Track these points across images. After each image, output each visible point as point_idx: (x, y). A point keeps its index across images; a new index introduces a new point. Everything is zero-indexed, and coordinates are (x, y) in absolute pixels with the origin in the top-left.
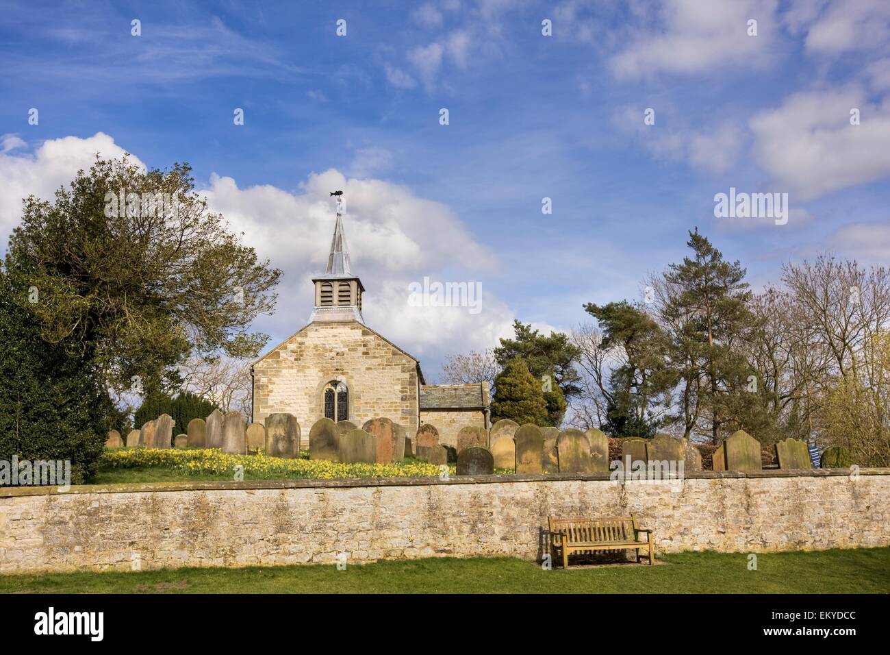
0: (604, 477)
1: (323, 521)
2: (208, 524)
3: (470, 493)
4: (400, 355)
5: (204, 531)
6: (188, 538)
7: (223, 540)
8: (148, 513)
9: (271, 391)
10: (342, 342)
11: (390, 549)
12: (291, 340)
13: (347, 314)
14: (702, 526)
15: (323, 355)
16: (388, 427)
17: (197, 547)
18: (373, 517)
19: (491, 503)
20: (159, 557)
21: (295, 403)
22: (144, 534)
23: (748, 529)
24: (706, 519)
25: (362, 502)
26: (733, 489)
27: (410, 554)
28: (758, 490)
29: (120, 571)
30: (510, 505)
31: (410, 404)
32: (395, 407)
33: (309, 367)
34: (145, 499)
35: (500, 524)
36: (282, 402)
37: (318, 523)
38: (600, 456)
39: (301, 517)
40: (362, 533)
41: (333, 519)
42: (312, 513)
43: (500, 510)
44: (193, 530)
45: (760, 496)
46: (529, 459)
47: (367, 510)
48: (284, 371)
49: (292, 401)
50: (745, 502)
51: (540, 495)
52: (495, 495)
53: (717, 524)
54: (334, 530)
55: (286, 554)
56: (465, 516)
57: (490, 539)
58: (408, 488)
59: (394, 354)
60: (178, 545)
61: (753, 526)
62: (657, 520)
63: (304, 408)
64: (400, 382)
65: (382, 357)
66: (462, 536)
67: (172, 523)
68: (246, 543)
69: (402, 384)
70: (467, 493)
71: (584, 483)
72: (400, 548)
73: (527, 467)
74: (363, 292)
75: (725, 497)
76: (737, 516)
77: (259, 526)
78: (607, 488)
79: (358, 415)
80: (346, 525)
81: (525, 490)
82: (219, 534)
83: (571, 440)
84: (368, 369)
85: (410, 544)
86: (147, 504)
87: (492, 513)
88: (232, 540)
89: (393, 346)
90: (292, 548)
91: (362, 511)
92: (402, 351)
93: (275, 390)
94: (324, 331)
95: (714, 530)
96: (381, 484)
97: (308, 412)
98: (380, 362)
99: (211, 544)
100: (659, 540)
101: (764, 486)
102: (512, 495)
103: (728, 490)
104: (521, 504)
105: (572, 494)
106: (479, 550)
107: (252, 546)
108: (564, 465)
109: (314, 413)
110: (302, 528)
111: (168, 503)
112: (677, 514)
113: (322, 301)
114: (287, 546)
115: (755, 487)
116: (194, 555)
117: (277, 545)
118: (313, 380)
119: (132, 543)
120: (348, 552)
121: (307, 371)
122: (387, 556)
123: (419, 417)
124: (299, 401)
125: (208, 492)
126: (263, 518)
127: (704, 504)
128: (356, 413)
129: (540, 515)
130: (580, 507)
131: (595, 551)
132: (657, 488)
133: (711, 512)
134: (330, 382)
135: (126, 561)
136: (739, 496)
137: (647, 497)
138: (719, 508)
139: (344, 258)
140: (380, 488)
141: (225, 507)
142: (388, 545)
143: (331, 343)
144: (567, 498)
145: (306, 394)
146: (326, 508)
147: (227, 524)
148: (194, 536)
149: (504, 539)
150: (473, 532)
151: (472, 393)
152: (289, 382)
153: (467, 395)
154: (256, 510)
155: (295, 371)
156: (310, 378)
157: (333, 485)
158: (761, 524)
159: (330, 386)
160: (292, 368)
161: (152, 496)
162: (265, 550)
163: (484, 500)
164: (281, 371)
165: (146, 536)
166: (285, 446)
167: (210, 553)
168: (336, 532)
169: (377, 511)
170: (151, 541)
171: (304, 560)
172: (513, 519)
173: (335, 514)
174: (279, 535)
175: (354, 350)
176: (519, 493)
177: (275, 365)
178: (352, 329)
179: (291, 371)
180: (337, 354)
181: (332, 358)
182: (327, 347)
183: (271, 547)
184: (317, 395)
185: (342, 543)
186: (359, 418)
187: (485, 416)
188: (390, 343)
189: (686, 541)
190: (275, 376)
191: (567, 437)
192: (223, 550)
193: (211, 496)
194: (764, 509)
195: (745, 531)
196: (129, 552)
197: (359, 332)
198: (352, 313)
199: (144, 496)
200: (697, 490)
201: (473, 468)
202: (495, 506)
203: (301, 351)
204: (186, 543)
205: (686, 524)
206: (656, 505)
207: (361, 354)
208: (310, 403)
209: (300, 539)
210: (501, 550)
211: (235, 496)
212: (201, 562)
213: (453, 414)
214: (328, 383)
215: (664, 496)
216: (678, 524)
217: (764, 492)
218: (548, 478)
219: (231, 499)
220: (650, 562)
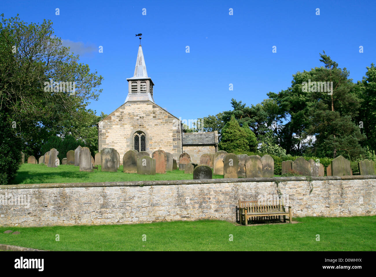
0: (268, 180)
1: (124, 203)
2: (66, 204)
3: (199, 188)
4: (172, 118)
5: (65, 207)
6: (57, 211)
7: (74, 212)
8: (36, 198)
9: (107, 137)
10: (143, 111)
11: (158, 216)
12: (117, 111)
13: (145, 97)
14: (318, 204)
15: (133, 118)
16: (163, 155)
17: (62, 215)
18: (150, 200)
19: (209, 193)
20: (43, 220)
21: (119, 142)
22: (35, 209)
23: (341, 205)
24: (320, 200)
25: (143, 193)
26: (334, 186)
27: (168, 219)
28: (347, 186)
29: (24, 227)
30: (219, 194)
31: (177, 142)
32: (170, 144)
33: (126, 124)
34: (35, 192)
35: (214, 204)
36: (113, 142)
37: (121, 204)
38: (270, 169)
39: (113, 200)
40: (144, 209)
41: (129, 201)
42: (119, 198)
43: (214, 197)
44: (59, 207)
45: (348, 189)
46: (231, 171)
47: (146, 197)
48: (114, 126)
49: (118, 141)
50: (340, 192)
51: (234, 189)
52: (211, 189)
53: (326, 203)
54: (130, 207)
55: (106, 218)
56: (196, 200)
57: (209, 211)
58: (167, 186)
59: (169, 117)
60: (52, 214)
61: (344, 204)
62: (295, 201)
63: (124, 145)
64: (172, 131)
65: (162, 119)
66: (194, 210)
67: (48, 203)
68: (86, 213)
69: (173, 133)
70: (198, 188)
71: (258, 183)
72: (163, 216)
73: (230, 175)
74: (153, 86)
75: (330, 189)
76: (336, 199)
77: (92, 205)
78: (269, 186)
79: (151, 148)
80: (136, 204)
81: (227, 187)
82: (72, 208)
83: (252, 161)
84: (156, 125)
85: (168, 214)
86: (36, 194)
87: (210, 199)
88: (79, 212)
89: (169, 113)
90: (109, 216)
91: (144, 197)
92: (173, 116)
93: (109, 136)
94: (133, 106)
95: (324, 206)
96: (153, 184)
97: (126, 147)
98: (162, 121)
99: (68, 214)
100: (295, 211)
101: (350, 184)
102: (220, 189)
103: (332, 186)
104: (226, 194)
105: (251, 189)
106: (204, 216)
107: (89, 214)
108: (249, 174)
109: (129, 147)
110: (114, 206)
111: (46, 194)
112: (305, 198)
113: (132, 91)
114: (106, 215)
115: (346, 184)
116: (60, 219)
117: (102, 214)
118: (128, 131)
119: (29, 213)
120: (137, 217)
121: (125, 126)
122: (157, 220)
123: (182, 149)
124: (121, 141)
125: (66, 188)
126: (94, 201)
127: (319, 193)
128: (150, 147)
129: (235, 199)
130: (255, 195)
131: (262, 217)
132: (295, 185)
133: (322, 197)
134: (137, 132)
135: (27, 222)
136: (337, 189)
137: (290, 190)
138: (327, 195)
139: (143, 68)
140: (153, 186)
141: (75, 196)
142: (157, 214)
143: (137, 112)
144: (249, 191)
145: (125, 138)
146: (126, 196)
147: (76, 204)
148: (60, 210)
149: (216, 211)
150: (200, 208)
151: (210, 137)
152: (116, 132)
153: (207, 137)
154: (90, 197)
155: (119, 126)
156: (126, 130)
157: (129, 185)
158: (348, 203)
159: (136, 134)
160: (117, 125)
161: (38, 190)
162: (95, 217)
163: (206, 192)
164: (112, 126)
165: (36, 210)
166: (111, 164)
167: (68, 218)
168: (131, 208)
169: (151, 197)
170: (39, 212)
171: (115, 221)
172: (221, 201)
173: (130, 199)
174: (102, 209)
175: (149, 115)
176: (224, 188)
177: (109, 123)
178: (147, 105)
179: (117, 126)
180: (140, 117)
181: (138, 120)
182: (135, 114)
183: (98, 215)
184: (130, 138)
185: (134, 213)
186: (152, 150)
187: (216, 148)
188: (167, 112)
189: (309, 211)
190: (109, 129)
191: (250, 160)
192: (74, 217)
193: (67, 190)
194: (350, 195)
195: (340, 206)
196: (28, 217)
197: (151, 106)
198: (148, 97)
199: (34, 190)
200: (316, 186)
201: (202, 175)
202: (212, 195)
203: (122, 116)
204: (56, 213)
205: (309, 203)
206: (294, 194)
207: (152, 118)
208: (127, 142)
209: (113, 211)
210: (215, 216)
211: (79, 190)
212: (63, 222)
213: (200, 148)
214: (136, 132)
215: (298, 189)
216: (305, 203)
217: (350, 187)
218: (239, 181)
219: (78, 192)
220: (290, 222)
